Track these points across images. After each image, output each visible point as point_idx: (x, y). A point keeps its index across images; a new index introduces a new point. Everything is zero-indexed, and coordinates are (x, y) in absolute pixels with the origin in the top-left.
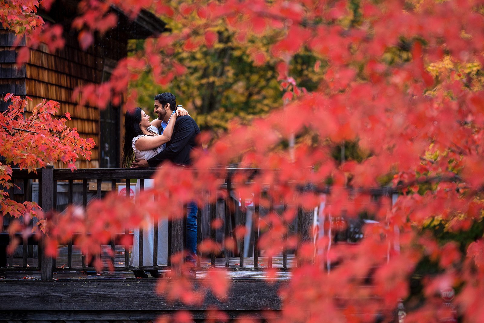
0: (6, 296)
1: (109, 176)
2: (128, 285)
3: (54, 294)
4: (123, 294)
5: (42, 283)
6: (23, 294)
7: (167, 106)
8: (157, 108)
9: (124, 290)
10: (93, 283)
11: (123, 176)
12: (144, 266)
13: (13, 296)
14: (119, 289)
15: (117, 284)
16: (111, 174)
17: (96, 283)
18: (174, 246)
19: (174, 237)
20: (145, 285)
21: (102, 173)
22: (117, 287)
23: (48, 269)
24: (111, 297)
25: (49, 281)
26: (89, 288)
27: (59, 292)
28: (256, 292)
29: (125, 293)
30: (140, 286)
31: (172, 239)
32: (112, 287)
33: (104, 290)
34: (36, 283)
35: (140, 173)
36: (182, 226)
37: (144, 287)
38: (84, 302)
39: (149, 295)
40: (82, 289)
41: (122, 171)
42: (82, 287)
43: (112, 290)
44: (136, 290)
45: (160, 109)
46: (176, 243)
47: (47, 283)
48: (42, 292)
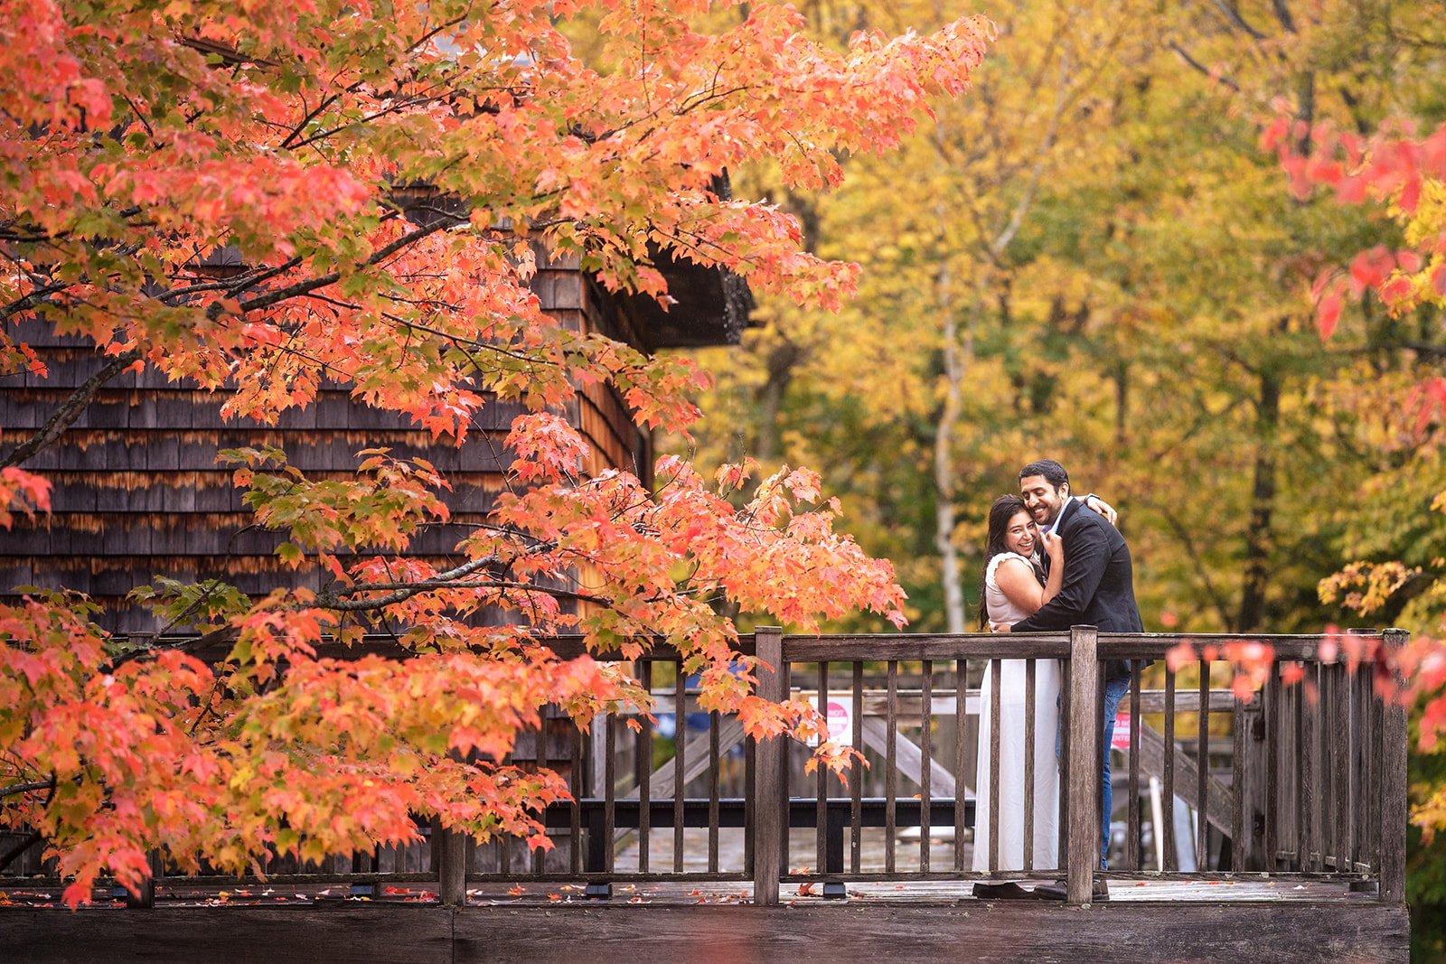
0: (669, 943)
1: (916, 653)
2: (966, 914)
3: (785, 937)
4: (952, 937)
5: (758, 911)
6: (710, 936)
9: (955, 928)
10: (876, 910)
11: (951, 652)
12: (1000, 868)
13: (687, 943)
14: (943, 926)
15: (938, 913)
16: (923, 646)
17: (887, 911)
18: (1074, 820)
19: (1074, 800)
20: (1006, 914)
21: (902, 646)
22: (939, 919)
23: (770, 878)
24: (925, 944)
25: (774, 907)
26: (869, 922)
27: (796, 933)
28: (1274, 931)
29: (957, 935)
30: (994, 917)
31: (1071, 803)
32: (926, 920)
33: (907, 926)
34: (741, 909)
35: (992, 645)
36: (1094, 772)
37: (1002, 919)
38: (858, 957)
39: (1016, 940)
40: (853, 925)
41: (947, 641)
42: (854, 921)
43: (926, 928)
44: (985, 928)
46: (1079, 813)
47: (769, 911)
48: (757, 932)
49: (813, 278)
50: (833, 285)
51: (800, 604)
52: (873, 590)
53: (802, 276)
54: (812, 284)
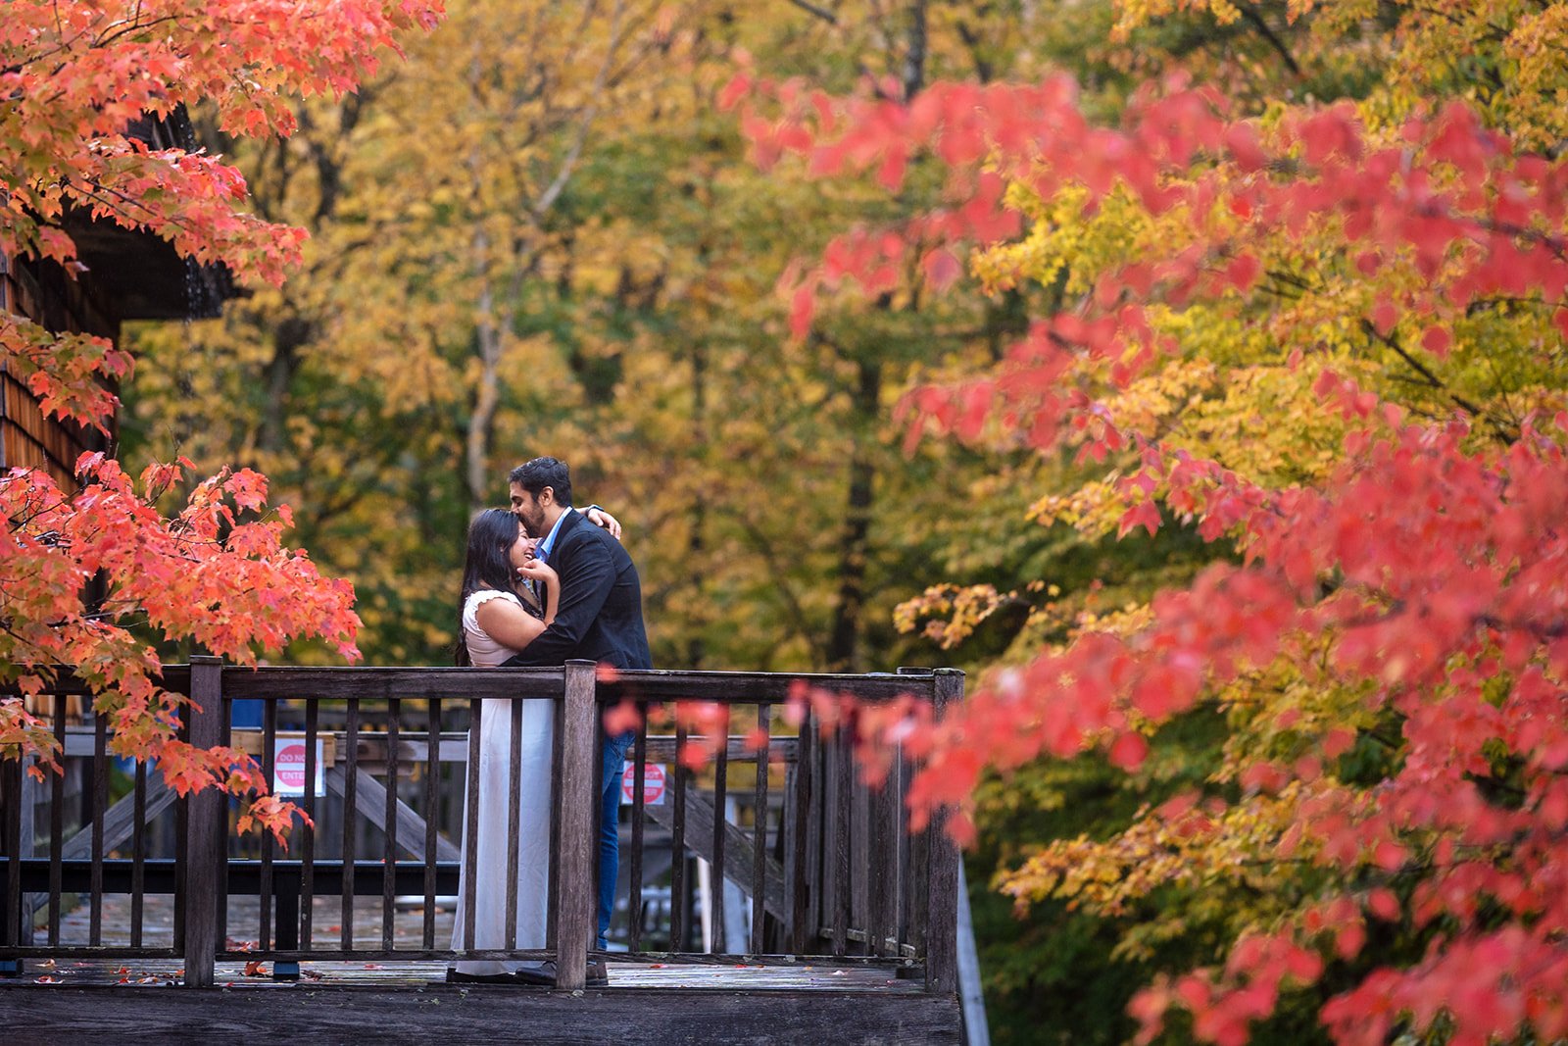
0: (82, 1031)
1: (381, 690)
2: (435, 1001)
3: (220, 1025)
4: (419, 1028)
5: (188, 994)
6: (131, 1024)
7: (546, 496)
8: (519, 504)
9: (423, 1017)
10: (332, 995)
11: (423, 690)
12: (477, 947)
13: (104, 1031)
14: (408, 1015)
15: (402, 999)
17: (342, 995)
18: (565, 890)
19: (566, 866)
20: (483, 1002)
21: (362, 680)
22: (403, 1006)
23: (204, 956)
24: (386, 1036)
25: (208, 989)
26: (319, 1008)
27: (234, 1021)
28: (801, 1025)
29: (426, 1025)
30: (469, 1004)
31: (562, 871)
32: (388, 1007)
33: (365, 1014)
34: (167, 994)
35: (471, 681)
36: (590, 834)
37: (479, 1006)
39: (495, 1032)
40: (301, 1012)
41: (418, 675)
42: (303, 1008)
43: (387, 1017)
44: (458, 1018)
45: (526, 507)
46: (572, 882)
47: (202, 994)
48: (187, 1019)
49: (250, 244)
50: (275, 253)
51: (234, 632)
52: (321, 617)
53: (239, 241)
54: (250, 252)
